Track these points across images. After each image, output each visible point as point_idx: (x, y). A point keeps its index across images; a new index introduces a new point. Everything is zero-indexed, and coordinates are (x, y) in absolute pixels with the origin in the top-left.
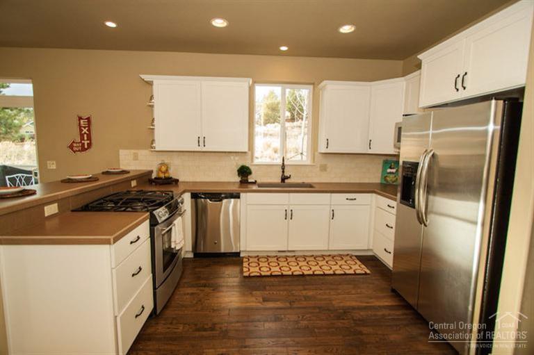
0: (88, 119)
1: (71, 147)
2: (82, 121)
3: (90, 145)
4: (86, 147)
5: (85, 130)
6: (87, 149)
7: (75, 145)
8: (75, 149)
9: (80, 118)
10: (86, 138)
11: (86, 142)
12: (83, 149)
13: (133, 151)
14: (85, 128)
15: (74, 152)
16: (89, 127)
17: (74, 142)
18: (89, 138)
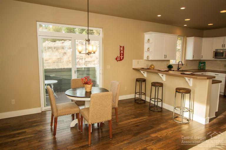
0: (123, 47)
1: (116, 59)
2: (121, 48)
3: (123, 58)
4: (122, 59)
5: (122, 52)
6: (122, 60)
7: (118, 58)
8: (118, 60)
9: (121, 47)
10: (122, 55)
11: (122, 57)
12: (121, 60)
13: (137, 60)
14: (122, 51)
15: (117, 61)
16: (123, 50)
17: (118, 57)
18: (123, 55)
